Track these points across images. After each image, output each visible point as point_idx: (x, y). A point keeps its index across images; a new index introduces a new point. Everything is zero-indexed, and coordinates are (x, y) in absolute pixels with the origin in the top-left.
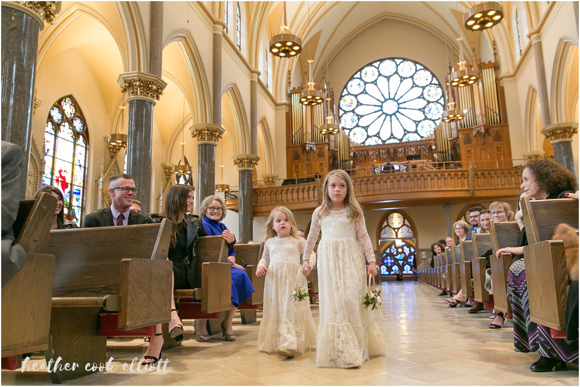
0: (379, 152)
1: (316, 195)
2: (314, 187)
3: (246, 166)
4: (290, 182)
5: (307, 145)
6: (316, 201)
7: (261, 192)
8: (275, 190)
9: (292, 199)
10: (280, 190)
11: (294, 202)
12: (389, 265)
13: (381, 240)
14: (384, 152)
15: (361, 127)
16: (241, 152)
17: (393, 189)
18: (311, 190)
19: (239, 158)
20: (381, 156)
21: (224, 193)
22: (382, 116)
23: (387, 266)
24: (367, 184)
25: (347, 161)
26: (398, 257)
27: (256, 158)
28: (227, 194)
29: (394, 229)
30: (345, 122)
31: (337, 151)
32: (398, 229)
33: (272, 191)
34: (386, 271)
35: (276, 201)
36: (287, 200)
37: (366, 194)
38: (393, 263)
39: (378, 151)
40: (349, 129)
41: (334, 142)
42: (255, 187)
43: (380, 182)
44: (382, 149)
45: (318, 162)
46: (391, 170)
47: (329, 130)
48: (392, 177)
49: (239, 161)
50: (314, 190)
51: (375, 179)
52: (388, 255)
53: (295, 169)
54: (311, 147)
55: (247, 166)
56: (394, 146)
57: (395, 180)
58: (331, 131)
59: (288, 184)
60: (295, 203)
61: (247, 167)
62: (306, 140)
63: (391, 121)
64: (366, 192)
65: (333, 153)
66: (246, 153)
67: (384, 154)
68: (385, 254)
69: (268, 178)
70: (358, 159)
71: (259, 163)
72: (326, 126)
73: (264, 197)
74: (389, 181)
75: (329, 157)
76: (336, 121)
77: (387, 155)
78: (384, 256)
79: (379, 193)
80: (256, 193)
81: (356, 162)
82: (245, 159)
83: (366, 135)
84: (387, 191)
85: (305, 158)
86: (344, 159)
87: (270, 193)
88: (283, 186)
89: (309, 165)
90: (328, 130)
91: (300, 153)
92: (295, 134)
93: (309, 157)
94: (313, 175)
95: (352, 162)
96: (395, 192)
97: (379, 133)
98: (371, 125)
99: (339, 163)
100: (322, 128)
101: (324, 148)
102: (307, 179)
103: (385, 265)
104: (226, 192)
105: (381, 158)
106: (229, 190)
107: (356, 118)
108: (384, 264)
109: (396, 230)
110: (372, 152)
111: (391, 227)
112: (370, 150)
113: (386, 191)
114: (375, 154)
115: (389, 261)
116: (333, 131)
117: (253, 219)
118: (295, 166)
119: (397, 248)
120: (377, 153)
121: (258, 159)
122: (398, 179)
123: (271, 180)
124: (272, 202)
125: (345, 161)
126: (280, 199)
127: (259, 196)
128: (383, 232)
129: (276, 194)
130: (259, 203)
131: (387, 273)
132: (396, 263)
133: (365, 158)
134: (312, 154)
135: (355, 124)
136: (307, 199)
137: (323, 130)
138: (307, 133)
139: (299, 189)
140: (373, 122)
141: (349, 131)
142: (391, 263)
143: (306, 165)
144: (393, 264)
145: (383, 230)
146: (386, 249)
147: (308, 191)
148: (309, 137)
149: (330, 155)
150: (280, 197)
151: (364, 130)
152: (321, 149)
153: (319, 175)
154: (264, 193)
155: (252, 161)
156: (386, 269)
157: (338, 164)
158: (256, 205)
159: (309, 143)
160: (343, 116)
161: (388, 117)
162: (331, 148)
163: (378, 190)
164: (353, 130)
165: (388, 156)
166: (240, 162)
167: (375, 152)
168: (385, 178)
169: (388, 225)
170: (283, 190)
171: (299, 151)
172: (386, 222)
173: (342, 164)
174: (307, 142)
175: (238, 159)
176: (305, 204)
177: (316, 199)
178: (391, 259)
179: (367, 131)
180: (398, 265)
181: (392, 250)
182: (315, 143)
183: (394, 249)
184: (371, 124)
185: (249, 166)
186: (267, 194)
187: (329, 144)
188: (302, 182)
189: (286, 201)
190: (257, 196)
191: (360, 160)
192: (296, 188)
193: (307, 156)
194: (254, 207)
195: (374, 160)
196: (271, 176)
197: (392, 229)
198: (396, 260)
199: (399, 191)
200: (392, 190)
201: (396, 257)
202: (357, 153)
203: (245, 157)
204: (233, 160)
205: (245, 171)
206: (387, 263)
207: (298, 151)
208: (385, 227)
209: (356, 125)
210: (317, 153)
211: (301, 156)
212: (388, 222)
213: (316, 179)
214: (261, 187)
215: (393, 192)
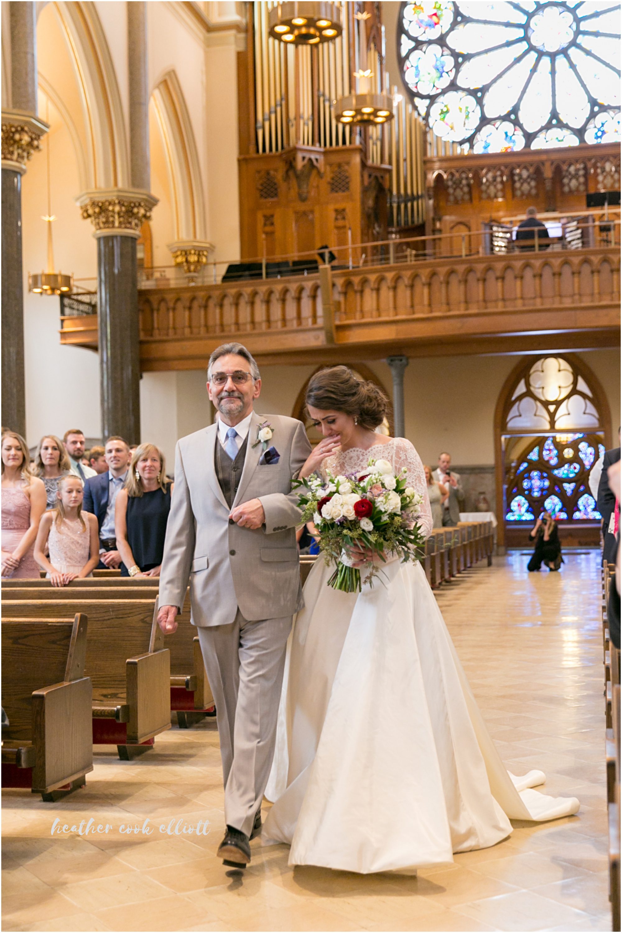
0: (512, 175)
1: (320, 311)
2: (316, 288)
3: (117, 224)
4: (247, 273)
5: (300, 156)
6: (320, 329)
7: (163, 300)
8: (201, 294)
9: (253, 322)
10: (216, 294)
11: (256, 331)
12: (536, 494)
13: (508, 436)
14: (525, 174)
15: (464, 90)
16: (101, 183)
17: (541, 297)
18: (305, 295)
19: (97, 199)
20: (518, 185)
21: (56, 299)
22: (528, 56)
23: (529, 498)
24: (466, 281)
25: (418, 197)
26: (561, 473)
27: (144, 200)
28: (67, 301)
29: (546, 404)
30: (417, 76)
31: (389, 171)
32: (558, 403)
33: (193, 299)
34: (527, 511)
35: (206, 326)
36: (237, 324)
37: (462, 312)
38: (548, 489)
39: (507, 171)
40: (428, 97)
41: (379, 144)
42: (145, 284)
43: (503, 278)
44: (519, 166)
45: (331, 208)
46: (536, 241)
47: (363, 114)
48: (537, 263)
49: (97, 210)
50: (314, 297)
51: (489, 269)
52: (533, 466)
53: (265, 225)
54: (310, 160)
55: (120, 223)
56: (554, 156)
57: (547, 273)
58: (369, 114)
59: (240, 276)
60: (261, 335)
61: (120, 227)
62: (297, 138)
63: (553, 72)
64: (463, 306)
65: (376, 177)
66: (116, 184)
67: (525, 181)
68: (525, 465)
69: (186, 253)
70: (448, 194)
71: (155, 213)
72: (354, 101)
73: (171, 314)
74: (528, 274)
75: (365, 191)
76: (386, 76)
77: (533, 183)
78: (522, 468)
79: (500, 309)
80: (148, 301)
81: (442, 204)
82: (114, 204)
83: (480, 115)
84: (524, 305)
85: (293, 193)
86: (409, 191)
87: (188, 304)
88: (226, 284)
89: (305, 213)
90: (358, 112)
91: (279, 176)
92: (264, 120)
93: (304, 189)
94: (313, 254)
95: (431, 202)
96: (547, 306)
97: (515, 110)
98: (494, 85)
99: (395, 205)
100: (342, 104)
101: (348, 163)
102: (295, 263)
103: (524, 496)
104: (63, 296)
105: (518, 193)
106: (71, 289)
107: (449, 62)
108: (521, 492)
109: (552, 408)
110: (490, 175)
111: (536, 399)
112: (484, 171)
113: (519, 305)
114: (499, 179)
115: (537, 483)
116: (375, 114)
117: (141, 377)
118: (265, 216)
119: (559, 447)
120: (505, 178)
121: (151, 203)
122: (556, 270)
123: (193, 258)
124: (195, 330)
125: (413, 198)
126: (218, 322)
127: (158, 310)
128: (514, 411)
129: (206, 307)
130: (156, 332)
131: (529, 517)
132: (557, 489)
133: (470, 193)
134: (314, 180)
135: (445, 82)
136: (295, 322)
137: (346, 113)
138: (298, 116)
139: (271, 292)
140: (500, 76)
141: (427, 102)
142: (542, 489)
143: (296, 213)
144: (546, 493)
145: (515, 408)
146: (530, 449)
147: (299, 299)
148: (306, 130)
149: (366, 183)
150: (218, 316)
151: (472, 100)
152: (339, 166)
153: (331, 253)
154: (171, 305)
155: (135, 210)
156: (526, 505)
157: (391, 207)
158: (149, 338)
159: (306, 147)
160: (411, 57)
161: (546, 60)
162: (370, 162)
163: (496, 301)
164: (441, 99)
165: (536, 187)
166: (100, 213)
167: (499, 173)
168: (518, 264)
169: (529, 393)
170: (225, 296)
171: (276, 170)
172: (522, 383)
173: (402, 206)
174: (300, 145)
175: (94, 204)
176: (290, 336)
177: (320, 322)
178: (542, 478)
179: (480, 102)
180: (562, 495)
181: (545, 453)
182: (322, 149)
183: (549, 450)
184: (494, 81)
185: (125, 224)
186: (179, 305)
187: (364, 151)
188: (280, 273)
189: (233, 327)
190: (152, 311)
191: (456, 198)
192: (263, 289)
193: (299, 187)
194: (141, 343)
195: (496, 197)
196: (194, 248)
197: (539, 404)
198: (557, 482)
199: (556, 306)
200: (538, 300)
201: (556, 472)
202: (445, 176)
203: (113, 197)
204: (78, 204)
205: (112, 237)
206: (530, 490)
207: (272, 172)
208: (520, 398)
209: (447, 83)
210: (328, 176)
211: (283, 186)
212: (528, 385)
213: (321, 267)
214: (162, 285)
215: (539, 307)
